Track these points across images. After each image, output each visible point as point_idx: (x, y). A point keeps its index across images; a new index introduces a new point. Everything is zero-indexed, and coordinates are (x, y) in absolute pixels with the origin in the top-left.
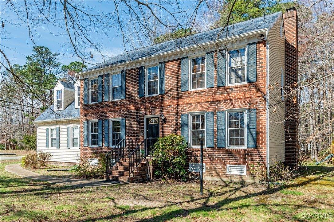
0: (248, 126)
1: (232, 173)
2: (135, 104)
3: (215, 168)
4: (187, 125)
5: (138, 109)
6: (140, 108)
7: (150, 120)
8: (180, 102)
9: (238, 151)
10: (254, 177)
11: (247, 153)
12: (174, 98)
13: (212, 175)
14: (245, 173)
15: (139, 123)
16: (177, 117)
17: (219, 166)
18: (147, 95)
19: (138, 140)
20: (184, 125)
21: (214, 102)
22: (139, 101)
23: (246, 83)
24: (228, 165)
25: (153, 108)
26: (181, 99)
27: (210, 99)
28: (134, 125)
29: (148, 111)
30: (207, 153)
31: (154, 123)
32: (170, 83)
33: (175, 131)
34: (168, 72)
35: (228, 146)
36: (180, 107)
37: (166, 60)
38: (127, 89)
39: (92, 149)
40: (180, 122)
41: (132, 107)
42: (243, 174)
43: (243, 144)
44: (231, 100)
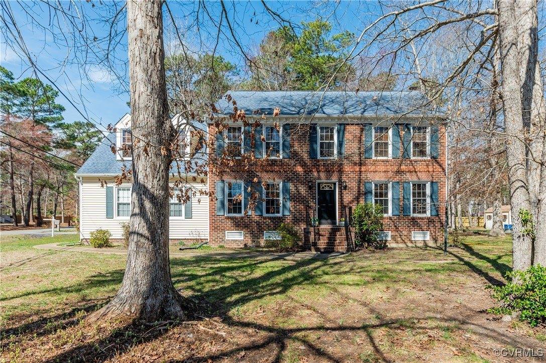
0: (431, 197)
1: (416, 239)
2: (304, 165)
3: (401, 235)
4: (371, 193)
5: (308, 172)
6: (311, 171)
7: (322, 185)
8: (363, 169)
9: (422, 219)
10: (436, 241)
11: (430, 221)
12: (355, 164)
13: (397, 242)
14: (428, 238)
15: (310, 188)
16: (359, 184)
17: (405, 233)
18: (319, 157)
19: (308, 207)
20: (368, 193)
21: (399, 172)
22: (308, 162)
23: (429, 158)
24: (412, 232)
25: (329, 172)
26: (364, 165)
27: (396, 169)
28: (303, 190)
29: (322, 175)
30: (393, 222)
31: (327, 189)
32: (351, 147)
33: (357, 199)
34: (348, 136)
35: (412, 215)
36: (363, 175)
37: (346, 122)
38: (292, 146)
39: (231, 219)
40: (362, 189)
41: (299, 169)
42: (426, 239)
43: (425, 212)
44: (416, 172)
